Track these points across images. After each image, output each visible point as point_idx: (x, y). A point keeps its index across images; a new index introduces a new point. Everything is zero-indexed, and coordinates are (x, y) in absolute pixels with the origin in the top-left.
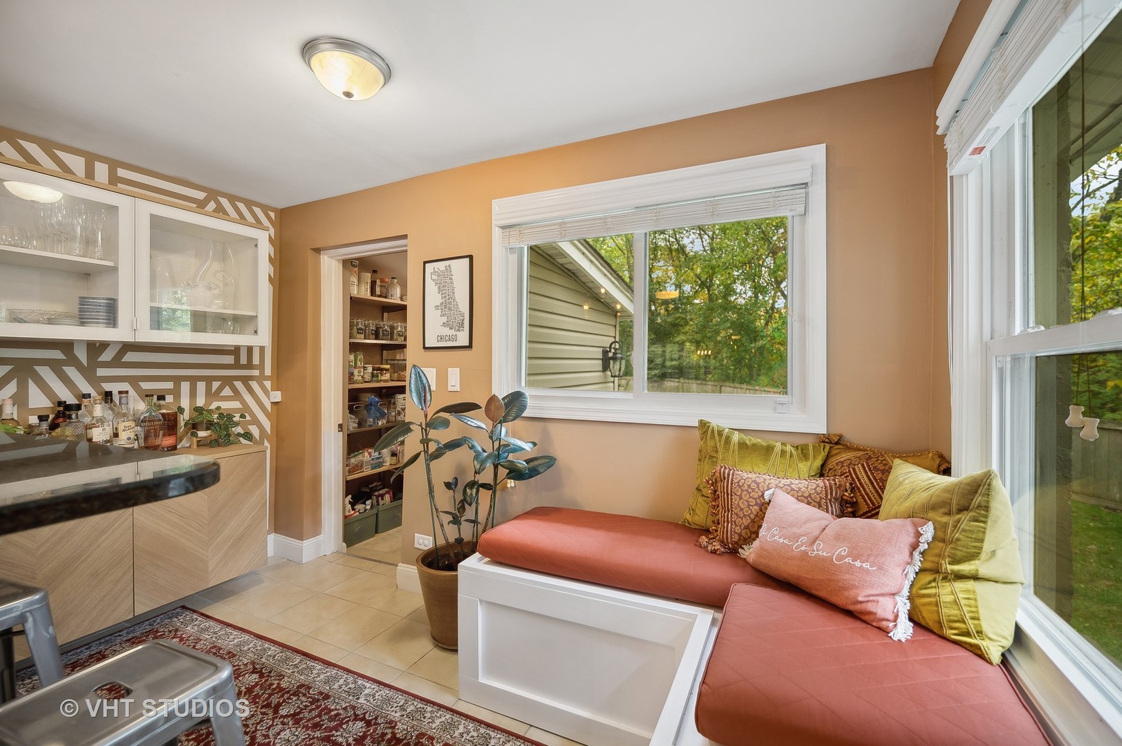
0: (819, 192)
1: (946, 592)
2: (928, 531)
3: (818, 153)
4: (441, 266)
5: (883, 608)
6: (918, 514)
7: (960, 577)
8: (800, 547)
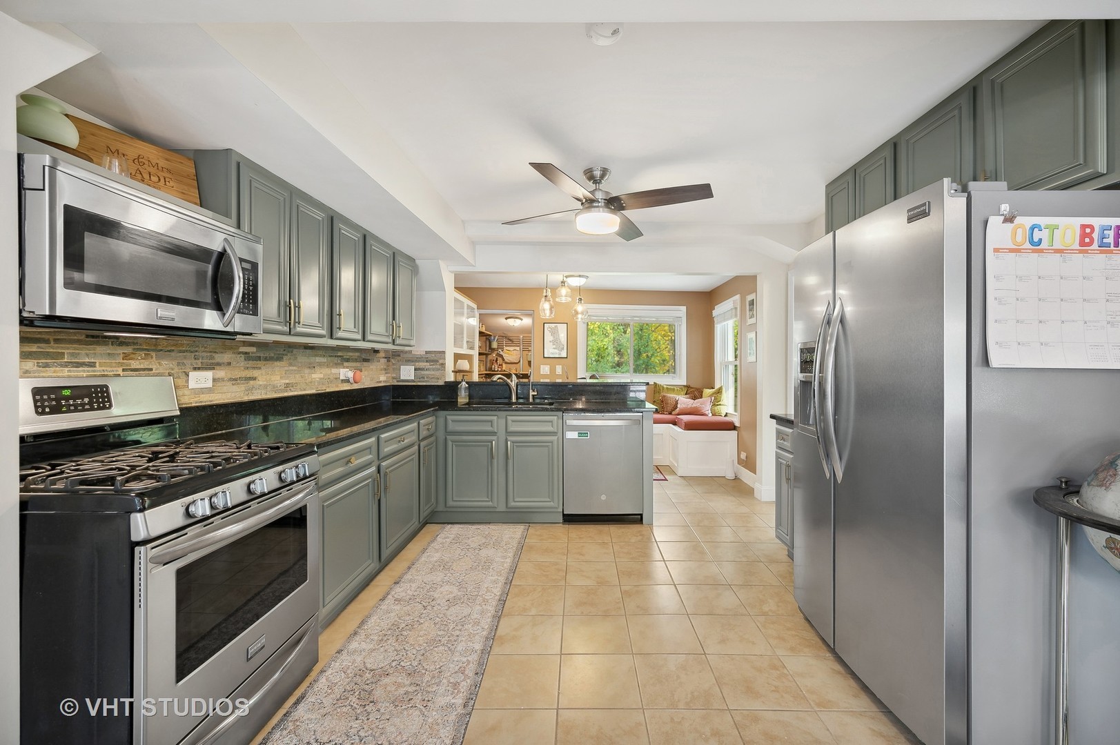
0: (684, 319)
1: (716, 408)
2: (713, 398)
3: (684, 309)
4: (553, 325)
5: (707, 413)
6: (711, 396)
7: (718, 405)
8: (689, 407)
